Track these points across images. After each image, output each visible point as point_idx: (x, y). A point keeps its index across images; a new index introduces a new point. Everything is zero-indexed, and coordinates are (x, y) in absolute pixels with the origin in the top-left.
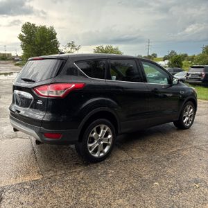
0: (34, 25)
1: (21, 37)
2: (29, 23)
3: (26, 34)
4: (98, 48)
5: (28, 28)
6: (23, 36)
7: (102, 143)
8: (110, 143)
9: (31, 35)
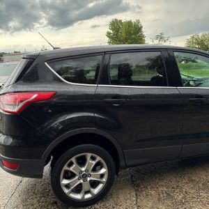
0: (120, 21)
1: (108, 34)
2: (116, 20)
3: (113, 31)
4: (193, 37)
5: (115, 25)
6: (110, 33)
7: (89, 179)
8: (104, 180)
9: (118, 32)
